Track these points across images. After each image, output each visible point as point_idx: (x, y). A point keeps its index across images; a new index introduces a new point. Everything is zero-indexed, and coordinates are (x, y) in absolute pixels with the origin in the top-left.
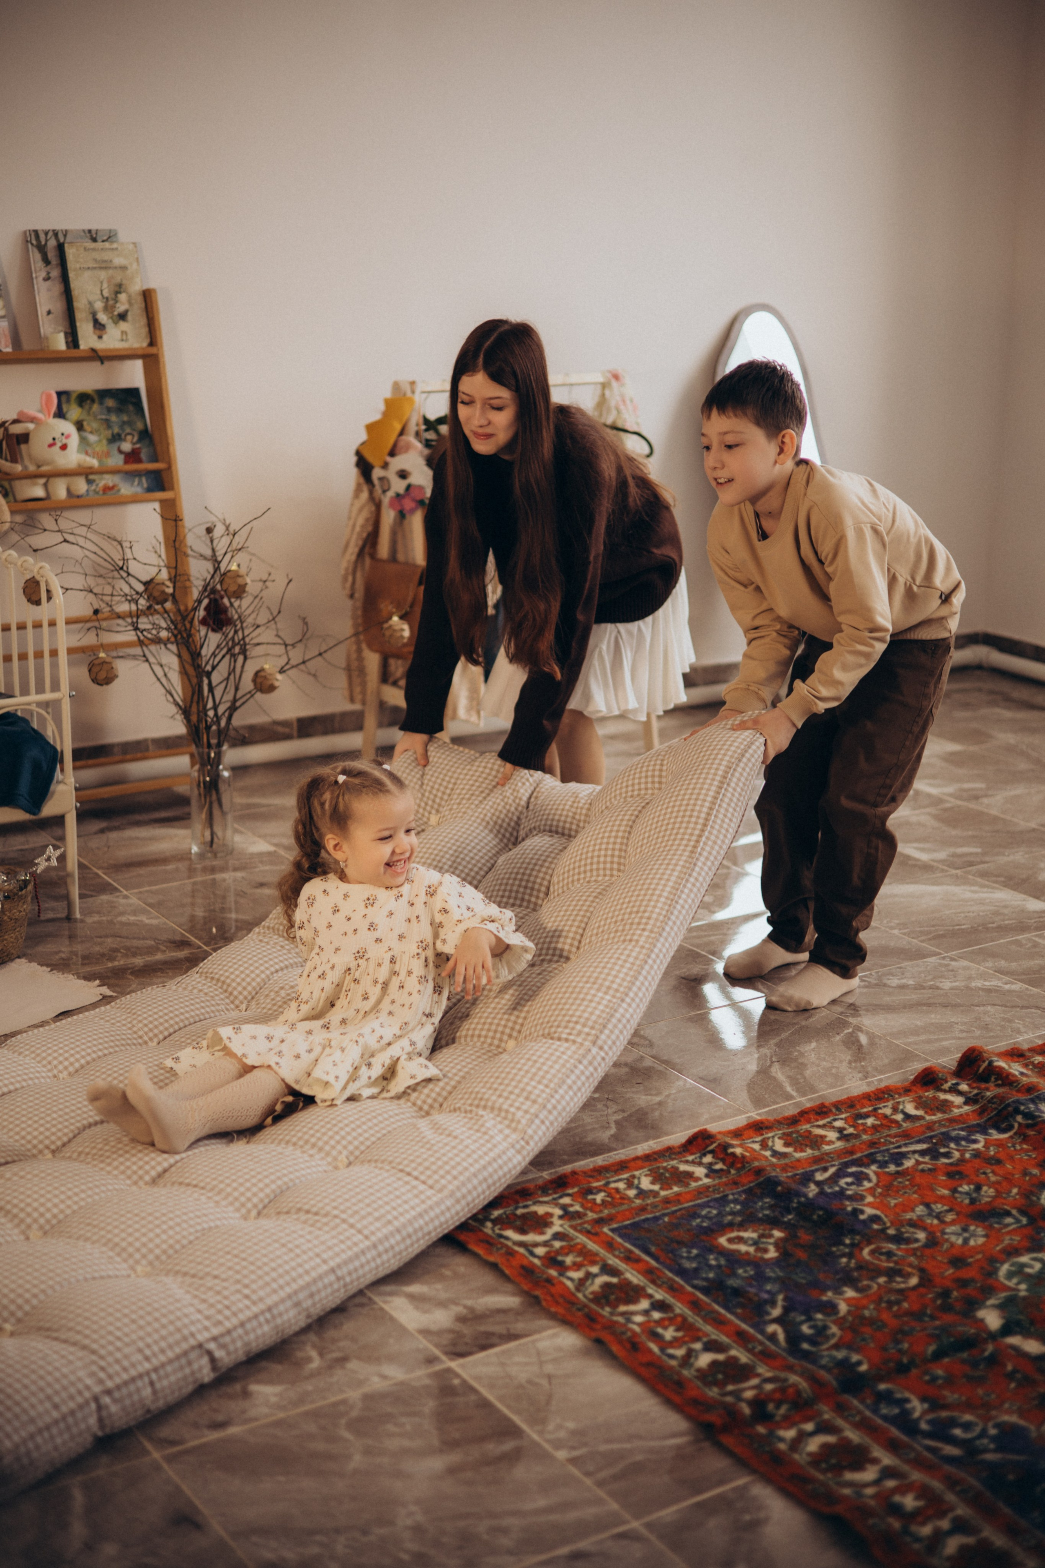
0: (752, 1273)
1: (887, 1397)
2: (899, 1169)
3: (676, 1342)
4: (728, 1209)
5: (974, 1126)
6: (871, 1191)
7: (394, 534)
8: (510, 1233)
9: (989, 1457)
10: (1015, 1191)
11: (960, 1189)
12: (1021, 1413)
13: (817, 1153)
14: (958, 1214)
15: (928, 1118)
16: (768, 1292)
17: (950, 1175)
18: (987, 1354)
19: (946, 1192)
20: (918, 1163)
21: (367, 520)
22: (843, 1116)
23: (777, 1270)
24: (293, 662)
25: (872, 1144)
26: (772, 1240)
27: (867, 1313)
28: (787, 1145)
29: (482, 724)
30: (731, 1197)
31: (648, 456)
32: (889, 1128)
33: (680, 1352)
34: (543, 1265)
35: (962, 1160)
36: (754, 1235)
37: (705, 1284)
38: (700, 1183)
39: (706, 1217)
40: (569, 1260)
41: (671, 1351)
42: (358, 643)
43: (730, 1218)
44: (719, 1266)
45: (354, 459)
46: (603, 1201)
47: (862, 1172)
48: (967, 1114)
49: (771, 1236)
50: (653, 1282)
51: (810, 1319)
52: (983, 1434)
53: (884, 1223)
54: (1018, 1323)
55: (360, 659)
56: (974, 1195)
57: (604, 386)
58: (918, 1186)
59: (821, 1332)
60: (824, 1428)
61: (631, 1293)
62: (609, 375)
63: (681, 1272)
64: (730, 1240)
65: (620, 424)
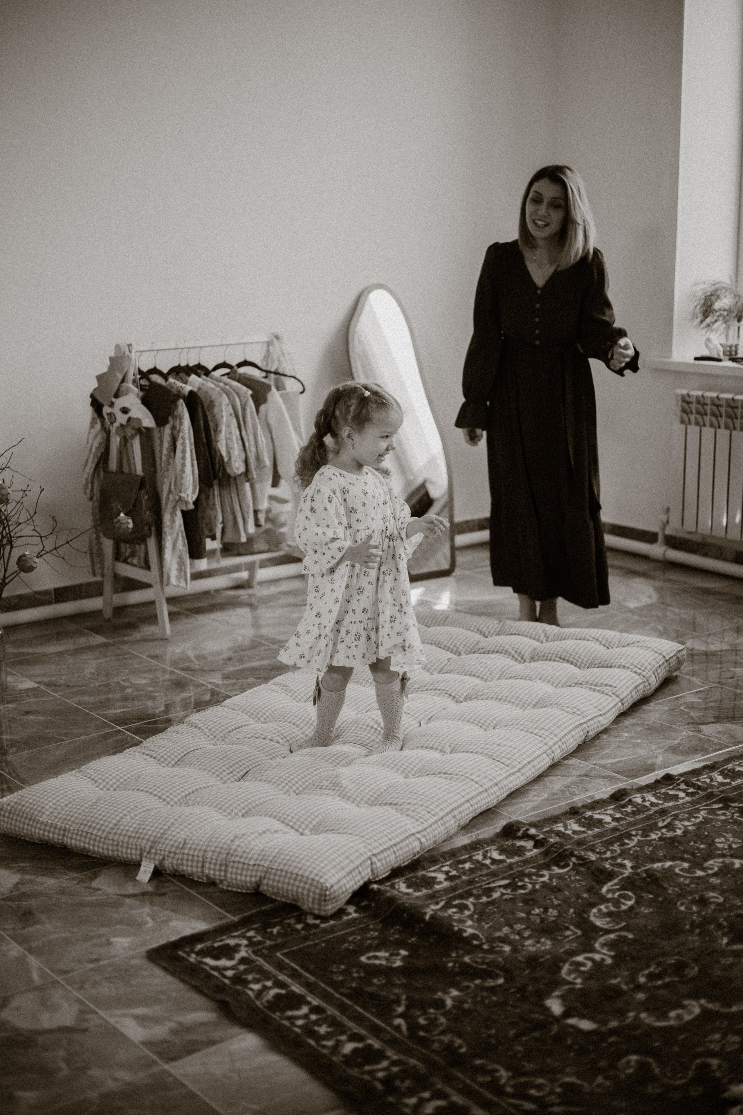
0: (384, 981)
1: (482, 1070)
2: (489, 899)
3: (328, 1036)
4: (369, 935)
5: (541, 864)
6: (471, 917)
7: (120, 453)
8: (209, 961)
9: (556, 1109)
10: (572, 911)
11: (533, 912)
12: (579, 1075)
13: (430, 892)
14: (532, 930)
15: (508, 861)
16: (395, 994)
17: (526, 902)
18: (553, 1033)
19: (523, 915)
20: (503, 894)
21: (100, 444)
22: (448, 863)
23: (402, 978)
24: (47, 549)
25: (470, 882)
26: (399, 958)
27: (466, 1006)
28: (408, 887)
29: (189, 588)
30: (371, 927)
31: (302, 392)
32: (481, 870)
33: (330, 1043)
34: (232, 983)
35: (534, 891)
36: (387, 955)
37: (349, 991)
38: (350, 917)
39: (353, 942)
40: (250, 977)
41: (324, 1043)
42: (97, 533)
43: (369, 942)
44: (359, 978)
45: (90, 400)
46: (278, 932)
47: (463, 904)
48: (536, 856)
49: (398, 954)
50: (311, 992)
51: (425, 1013)
52: (552, 1092)
53: (481, 940)
54: (575, 1009)
55: (99, 544)
56: (543, 916)
57: (269, 344)
58: (504, 911)
59: (433, 1022)
60: (438, 1095)
61: (296, 1001)
62: (272, 337)
63: (332, 984)
64: (369, 958)
65: (281, 371)
